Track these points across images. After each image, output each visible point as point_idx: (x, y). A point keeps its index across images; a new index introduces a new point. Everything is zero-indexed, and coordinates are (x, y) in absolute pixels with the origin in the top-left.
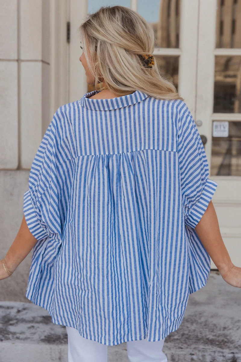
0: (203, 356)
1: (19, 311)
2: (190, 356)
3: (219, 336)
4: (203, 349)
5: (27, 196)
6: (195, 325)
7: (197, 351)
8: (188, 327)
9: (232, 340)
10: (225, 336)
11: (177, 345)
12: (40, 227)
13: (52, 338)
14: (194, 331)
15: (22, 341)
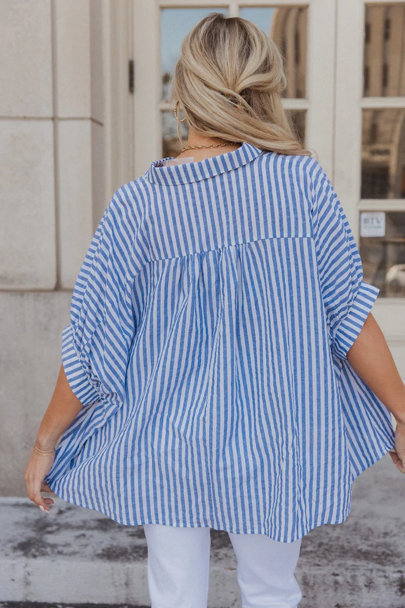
0: (354, 577)
1: (61, 512)
2: (333, 577)
3: (377, 546)
4: (354, 565)
5: (67, 335)
6: (338, 530)
7: (343, 570)
8: (327, 533)
9: (399, 552)
10: (387, 545)
11: (311, 560)
12: (89, 384)
13: (114, 552)
14: (338, 538)
15: (67, 557)
